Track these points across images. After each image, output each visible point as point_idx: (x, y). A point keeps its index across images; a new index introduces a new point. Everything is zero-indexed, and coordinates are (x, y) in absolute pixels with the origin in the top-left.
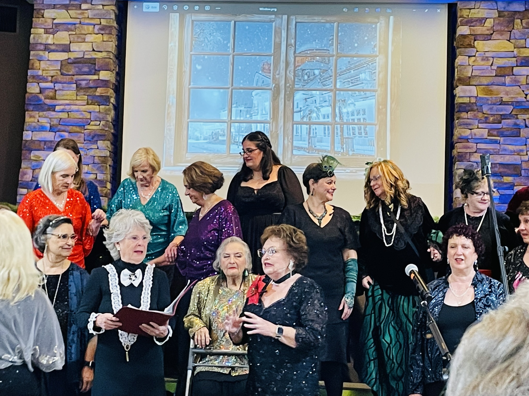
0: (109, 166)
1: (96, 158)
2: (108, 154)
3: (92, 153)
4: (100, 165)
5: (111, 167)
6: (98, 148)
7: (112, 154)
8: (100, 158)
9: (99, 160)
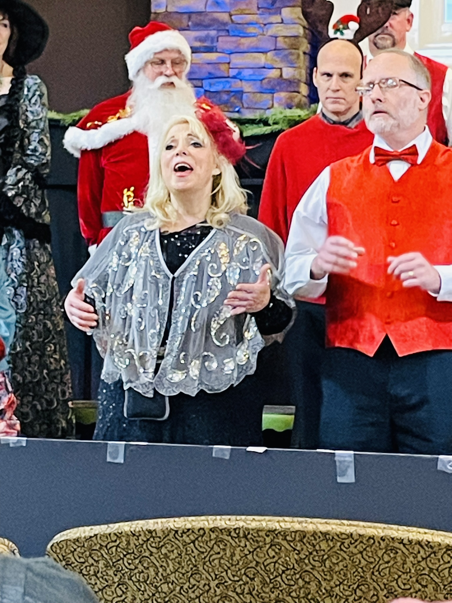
0: (305, 53)
1: (279, 39)
2: (301, 31)
3: (272, 30)
4: (286, 52)
5: (307, 57)
6: (282, 22)
7: (307, 31)
8: (286, 40)
9: (285, 42)
